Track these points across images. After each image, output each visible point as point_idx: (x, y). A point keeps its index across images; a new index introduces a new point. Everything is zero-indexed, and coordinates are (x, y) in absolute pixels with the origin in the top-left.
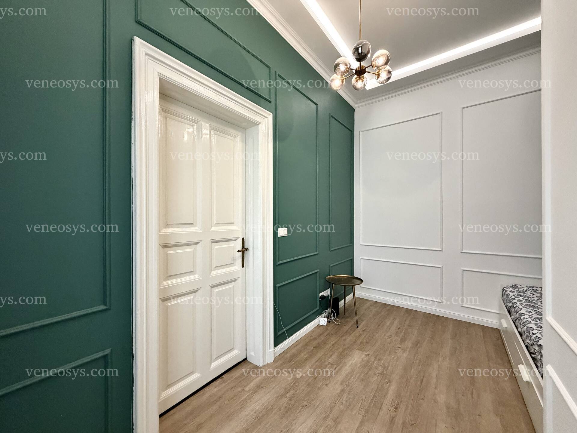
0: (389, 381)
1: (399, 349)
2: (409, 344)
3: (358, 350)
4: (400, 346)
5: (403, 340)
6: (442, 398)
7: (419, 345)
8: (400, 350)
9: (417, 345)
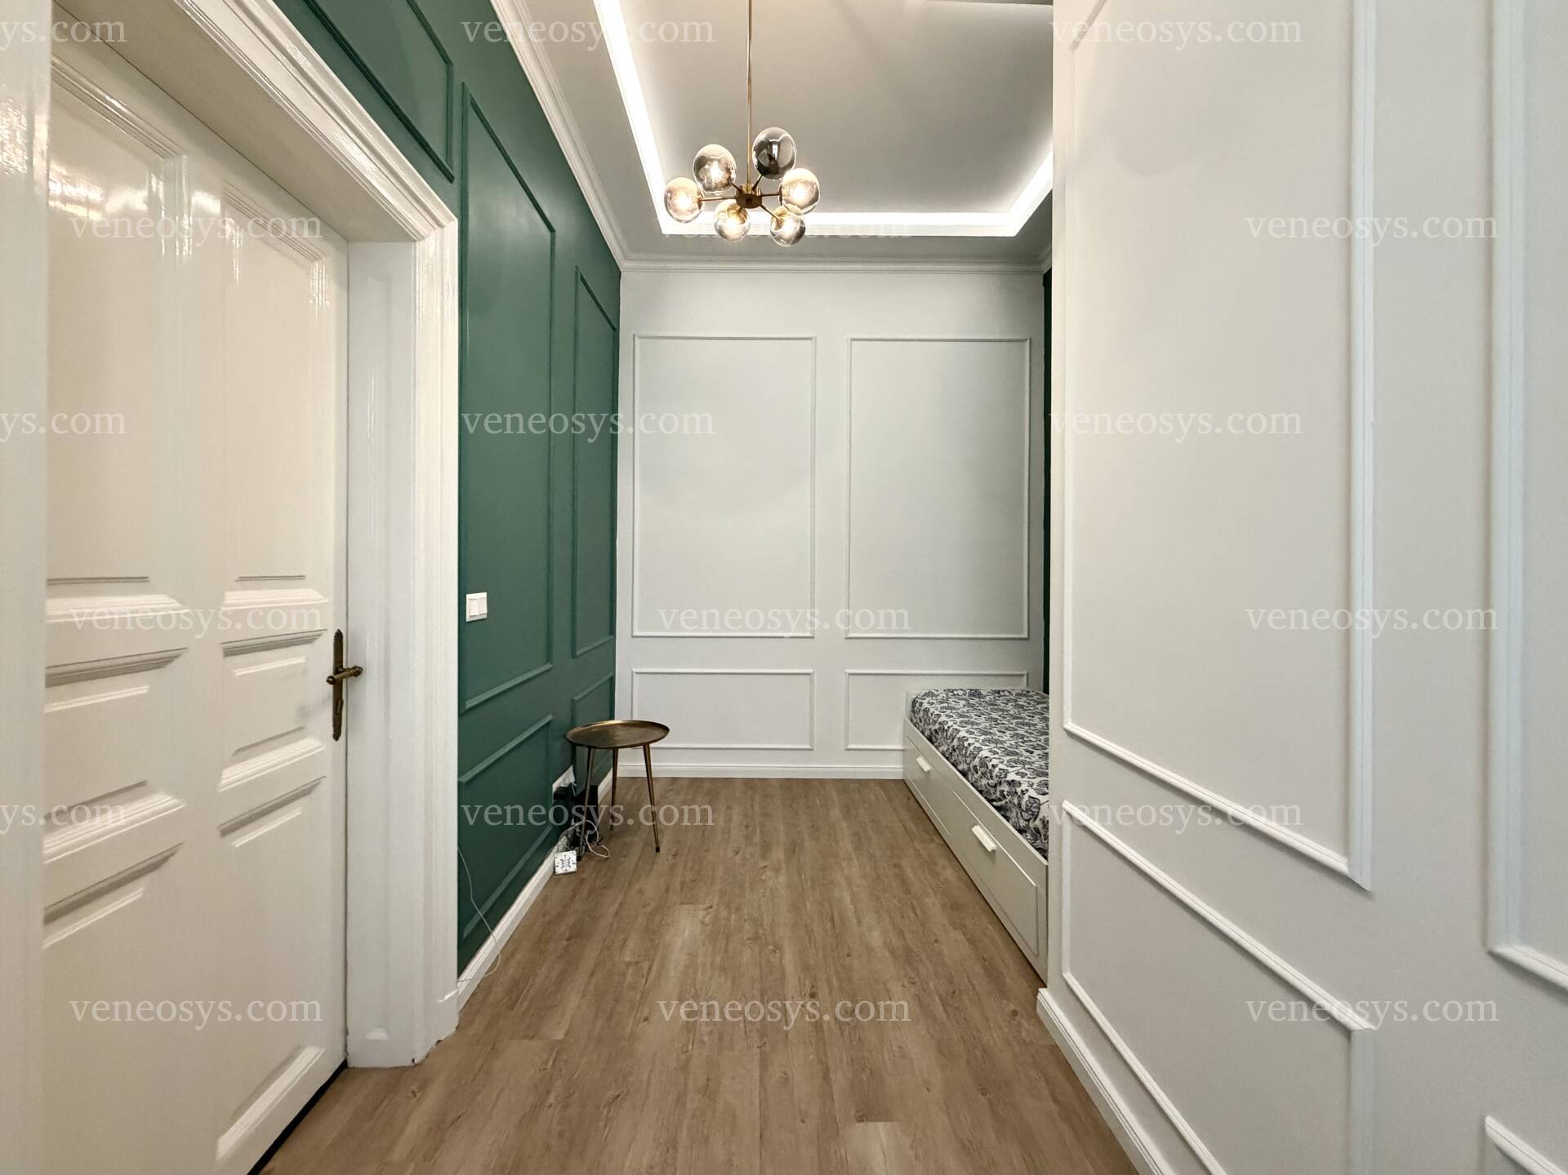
0: (778, 947)
1: (765, 872)
2: (778, 854)
3: (682, 904)
4: (766, 864)
5: (766, 849)
6: (876, 939)
7: (797, 849)
8: (768, 873)
9: (794, 851)
